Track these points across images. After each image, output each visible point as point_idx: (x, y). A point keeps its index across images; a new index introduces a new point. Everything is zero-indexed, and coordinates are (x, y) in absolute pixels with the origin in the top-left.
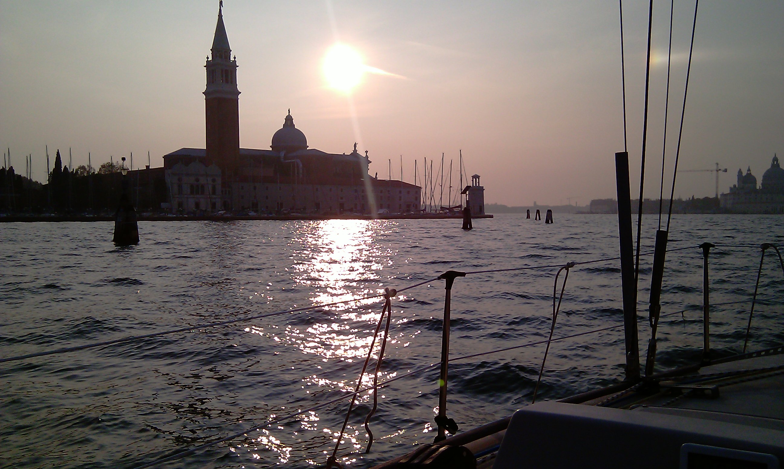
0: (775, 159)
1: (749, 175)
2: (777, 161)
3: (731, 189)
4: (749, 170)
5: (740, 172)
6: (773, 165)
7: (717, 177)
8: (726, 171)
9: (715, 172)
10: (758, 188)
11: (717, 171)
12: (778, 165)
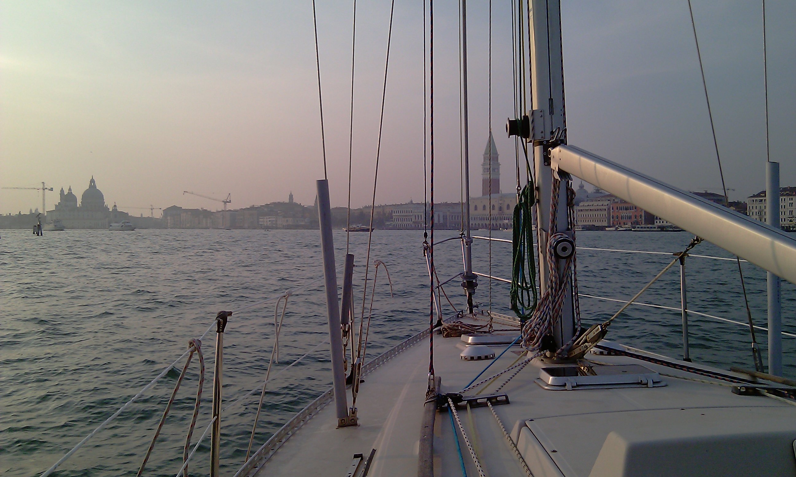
0: (92, 181)
1: (70, 193)
2: (94, 182)
3: (56, 206)
4: (70, 189)
5: (62, 191)
6: (90, 186)
7: (44, 195)
8: (52, 189)
9: (41, 191)
10: (78, 206)
11: (44, 189)
12: (95, 186)
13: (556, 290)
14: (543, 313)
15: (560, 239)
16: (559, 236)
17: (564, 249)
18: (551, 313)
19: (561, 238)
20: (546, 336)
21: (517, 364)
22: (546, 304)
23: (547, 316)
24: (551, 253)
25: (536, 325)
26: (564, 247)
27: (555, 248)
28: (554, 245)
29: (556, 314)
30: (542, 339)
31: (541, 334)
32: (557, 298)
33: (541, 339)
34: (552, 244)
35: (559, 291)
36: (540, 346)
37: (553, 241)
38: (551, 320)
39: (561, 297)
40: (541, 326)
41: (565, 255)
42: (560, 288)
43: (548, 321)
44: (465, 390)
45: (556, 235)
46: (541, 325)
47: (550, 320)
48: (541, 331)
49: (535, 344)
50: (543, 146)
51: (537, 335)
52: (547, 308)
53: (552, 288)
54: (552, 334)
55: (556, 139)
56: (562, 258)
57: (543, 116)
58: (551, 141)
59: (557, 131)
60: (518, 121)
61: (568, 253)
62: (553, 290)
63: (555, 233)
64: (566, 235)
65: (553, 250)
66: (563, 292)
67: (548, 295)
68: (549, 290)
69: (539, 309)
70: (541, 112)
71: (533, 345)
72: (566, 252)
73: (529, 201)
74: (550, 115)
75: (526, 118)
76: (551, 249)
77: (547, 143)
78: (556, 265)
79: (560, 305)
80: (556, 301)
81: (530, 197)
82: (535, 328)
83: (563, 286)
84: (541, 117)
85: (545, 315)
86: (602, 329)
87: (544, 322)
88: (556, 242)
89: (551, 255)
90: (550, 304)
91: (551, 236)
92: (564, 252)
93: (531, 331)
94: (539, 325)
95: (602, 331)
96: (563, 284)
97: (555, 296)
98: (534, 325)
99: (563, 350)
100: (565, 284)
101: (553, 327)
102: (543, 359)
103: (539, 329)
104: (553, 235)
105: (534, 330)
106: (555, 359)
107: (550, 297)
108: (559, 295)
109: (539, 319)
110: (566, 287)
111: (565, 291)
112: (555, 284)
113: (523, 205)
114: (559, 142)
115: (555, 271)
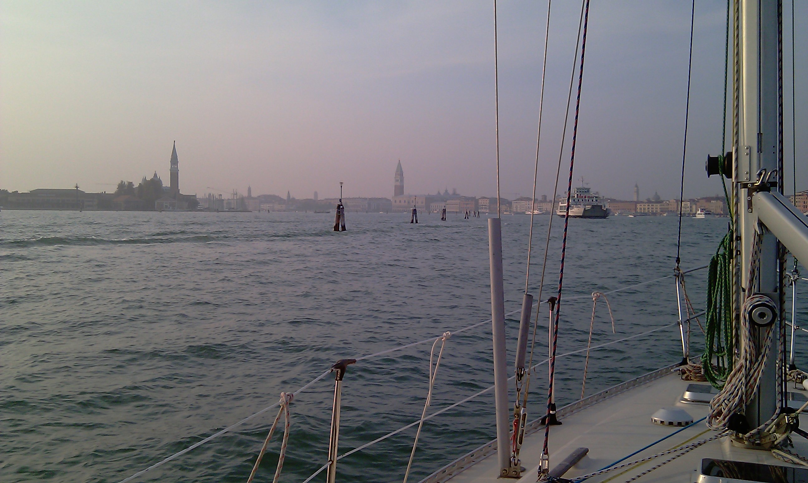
13: (751, 362)
14: (734, 387)
15: (756, 304)
16: (757, 299)
17: (762, 315)
18: (743, 387)
19: (759, 301)
20: (735, 414)
21: (685, 446)
22: (739, 377)
23: (738, 390)
24: (745, 318)
25: (724, 401)
26: (761, 313)
27: (750, 313)
28: (749, 309)
29: (750, 390)
30: (729, 418)
31: (729, 411)
32: (752, 371)
34: (747, 308)
35: (755, 363)
36: (726, 425)
37: (749, 305)
38: (744, 396)
39: (757, 371)
40: (730, 402)
41: (764, 322)
42: (757, 360)
43: (739, 398)
44: (602, 472)
45: (754, 298)
46: (730, 400)
47: (742, 396)
48: (730, 409)
49: (720, 422)
50: (747, 189)
51: (724, 412)
52: (739, 382)
53: (746, 360)
54: (744, 414)
55: (762, 182)
56: (760, 326)
57: (750, 154)
58: (756, 184)
59: (764, 173)
60: (719, 159)
61: (767, 319)
62: (748, 362)
63: (753, 295)
64: (767, 299)
65: (748, 315)
66: (760, 365)
67: (741, 366)
68: (742, 361)
69: (731, 381)
70: (747, 148)
71: (719, 423)
72: (765, 318)
73: (727, 253)
74: (758, 152)
75: (730, 155)
76: (746, 313)
77: (752, 186)
78: (752, 333)
79: (755, 380)
80: (751, 375)
81: (728, 248)
82: (723, 403)
83: (760, 359)
84: (747, 154)
85: (737, 389)
86: (788, 421)
87: (734, 397)
88: (751, 307)
89: (746, 321)
90: (743, 378)
91: (748, 298)
92: (762, 319)
93: (718, 406)
94: (728, 400)
95: (789, 423)
96: (761, 356)
97: (750, 369)
98: (722, 399)
99: (753, 435)
100: (763, 357)
101: (746, 405)
102: (732, 440)
103: (727, 405)
104: (750, 298)
105: (722, 405)
106: (746, 443)
107: (744, 370)
108: (755, 369)
109: (729, 393)
110: (764, 361)
111: (762, 365)
112: (750, 355)
113: (721, 257)
114: (768, 185)
115: (750, 340)
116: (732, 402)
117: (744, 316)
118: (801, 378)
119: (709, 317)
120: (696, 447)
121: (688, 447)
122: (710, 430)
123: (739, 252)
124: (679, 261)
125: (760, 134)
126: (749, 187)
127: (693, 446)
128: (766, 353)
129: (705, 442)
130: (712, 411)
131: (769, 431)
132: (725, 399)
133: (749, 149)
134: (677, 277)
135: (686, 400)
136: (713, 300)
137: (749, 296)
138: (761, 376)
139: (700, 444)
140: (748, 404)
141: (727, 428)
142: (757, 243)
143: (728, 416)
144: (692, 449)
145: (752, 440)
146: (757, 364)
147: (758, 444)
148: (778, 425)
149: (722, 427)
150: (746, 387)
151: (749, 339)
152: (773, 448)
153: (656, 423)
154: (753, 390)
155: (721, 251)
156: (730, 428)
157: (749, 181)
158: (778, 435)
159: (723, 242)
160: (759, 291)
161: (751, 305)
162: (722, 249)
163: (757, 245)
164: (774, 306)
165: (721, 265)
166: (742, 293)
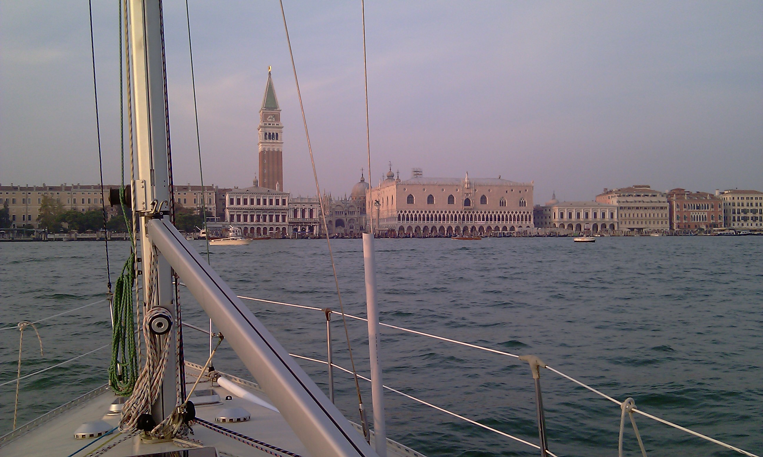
13: (153, 367)
14: (141, 391)
15: (155, 315)
16: (155, 312)
17: (160, 325)
18: (148, 390)
19: (157, 313)
20: (142, 415)
22: (144, 381)
23: (144, 394)
24: (146, 329)
25: (133, 405)
26: (159, 323)
27: (150, 324)
28: (149, 321)
29: (154, 391)
30: (138, 419)
31: (137, 413)
32: (155, 374)
33: (136, 419)
34: (147, 320)
36: (135, 426)
37: (149, 317)
38: (149, 397)
39: (159, 373)
40: (138, 405)
41: (162, 331)
42: (158, 364)
43: (145, 400)
45: (153, 311)
46: (138, 404)
47: (148, 398)
48: (138, 411)
49: (130, 425)
50: (144, 217)
51: (133, 414)
52: (145, 385)
53: (149, 366)
54: (150, 414)
55: (156, 211)
56: (159, 334)
57: (145, 187)
58: (151, 213)
59: (156, 203)
60: (120, 191)
61: (164, 328)
62: (151, 367)
63: (152, 308)
64: (163, 310)
65: (148, 326)
66: (161, 368)
67: (146, 372)
68: (147, 367)
69: (138, 386)
70: (143, 182)
71: (129, 427)
72: (162, 327)
73: (130, 274)
74: (152, 185)
75: (129, 187)
76: (147, 325)
77: (148, 214)
78: (153, 341)
79: (158, 382)
80: (154, 378)
81: (131, 269)
82: (132, 407)
83: (160, 363)
84: (143, 187)
85: (143, 392)
86: (180, 411)
87: (141, 400)
88: (151, 319)
89: (147, 331)
90: (148, 382)
91: (148, 311)
92: (160, 328)
93: (128, 411)
94: (137, 404)
95: (180, 413)
96: (161, 361)
97: (153, 373)
98: (132, 404)
99: (157, 431)
100: (163, 360)
101: (151, 405)
102: (142, 439)
103: (136, 408)
104: (150, 311)
105: (131, 409)
106: (153, 439)
107: (148, 374)
108: (157, 372)
109: (137, 398)
110: (164, 364)
111: (162, 368)
112: (152, 361)
113: (125, 278)
114: (161, 213)
115: (151, 348)
116: (139, 405)
117: (146, 327)
118: (216, 377)
119: (116, 332)
120: (106, 451)
121: (98, 452)
122: (122, 433)
123: (140, 272)
124: (111, 286)
125: (152, 170)
126: (146, 215)
127: (103, 450)
128: (166, 356)
129: (114, 445)
130: (123, 416)
131: (169, 424)
132: (133, 404)
133: (144, 183)
134: (110, 300)
135: (112, 412)
136: (119, 316)
137: (149, 309)
138: (162, 377)
139: (109, 448)
140: (153, 404)
141: (136, 429)
142: (153, 263)
143: (136, 417)
144: (102, 454)
145: (157, 435)
146: (158, 367)
147: (163, 438)
148: (174, 417)
149: (132, 429)
150: (150, 390)
151: (151, 346)
152: (173, 438)
153: (78, 438)
154: (157, 390)
155: (126, 272)
156: (139, 427)
157: (145, 210)
158: (174, 425)
159: (127, 264)
160: (158, 305)
161: (151, 317)
162: (126, 269)
163: (153, 265)
164: (170, 316)
165: (126, 285)
166: (144, 307)
